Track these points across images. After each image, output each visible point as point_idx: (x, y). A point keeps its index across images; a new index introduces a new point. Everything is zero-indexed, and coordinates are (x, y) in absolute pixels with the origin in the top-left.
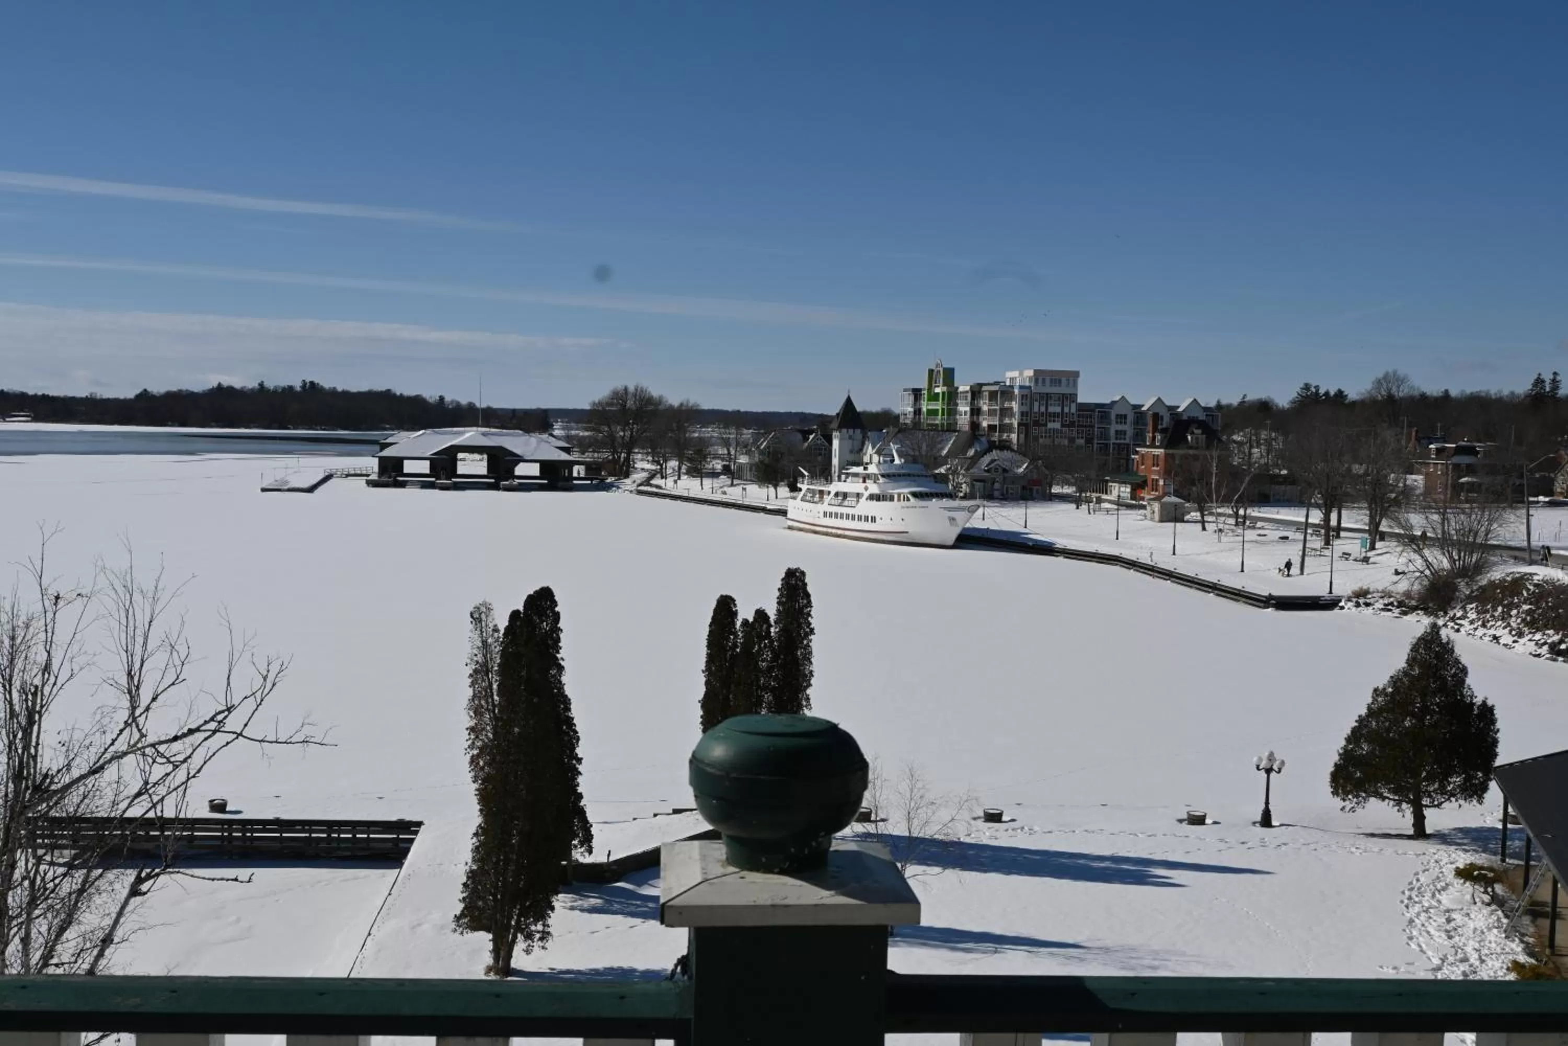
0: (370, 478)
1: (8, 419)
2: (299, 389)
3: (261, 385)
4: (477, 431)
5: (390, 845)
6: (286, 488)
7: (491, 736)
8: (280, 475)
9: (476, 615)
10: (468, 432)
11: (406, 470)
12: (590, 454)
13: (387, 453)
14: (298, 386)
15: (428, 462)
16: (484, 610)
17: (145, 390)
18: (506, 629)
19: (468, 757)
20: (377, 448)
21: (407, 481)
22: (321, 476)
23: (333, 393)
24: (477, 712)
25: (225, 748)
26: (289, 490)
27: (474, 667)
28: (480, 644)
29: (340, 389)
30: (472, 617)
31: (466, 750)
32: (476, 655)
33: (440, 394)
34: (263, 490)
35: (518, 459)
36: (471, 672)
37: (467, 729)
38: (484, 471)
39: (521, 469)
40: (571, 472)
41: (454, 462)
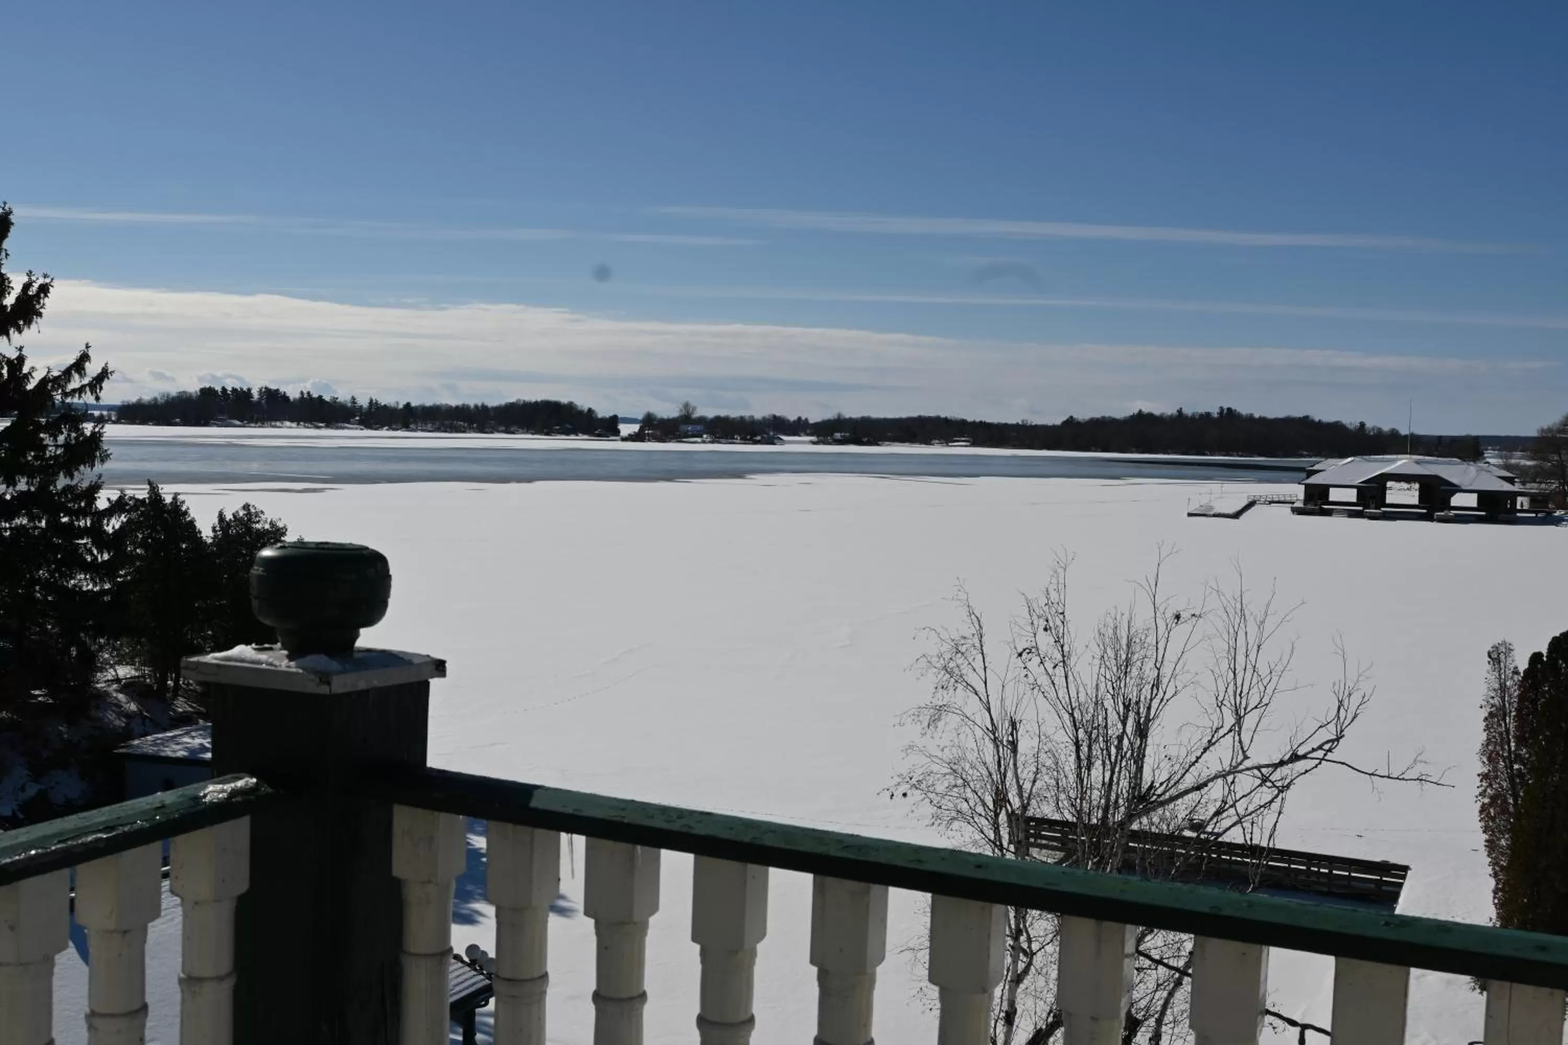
0: (1296, 505)
1: (950, 444)
2: (1216, 415)
3: (1180, 411)
4: (1411, 458)
5: (1373, 886)
6: (1212, 513)
7: (1505, 784)
8: (1204, 501)
9: (1495, 656)
10: (1400, 459)
11: (1331, 499)
12: (1536, 485)
13: (1314, 480)
14: (1215, 412)
15: (1355, 491)
16: (1504, 650)
17: (1071, 417)
18: (1525, 672)
19: (1479, 804)
20: (1304, 475)
21: (1333, 510)
22: (1244, 503)
23: (1250, 418)
24: (1492, 758)
25: (1304, 775)
26: (1215, 515)
27: (1489, 710)
28: (1497, 686)
29: (1257, 416)
30: (1490, 656)
31: (1477, 797)
32: (1493, 698)
33: (1361, 420)
34: (1190, 515)
35: (1456, 489)
36: (1486, 715)
37: (1479, 775)
38: (1415, 501)
39: (1458, 500)
40: (1514, 503)
41: (1383, 490)
